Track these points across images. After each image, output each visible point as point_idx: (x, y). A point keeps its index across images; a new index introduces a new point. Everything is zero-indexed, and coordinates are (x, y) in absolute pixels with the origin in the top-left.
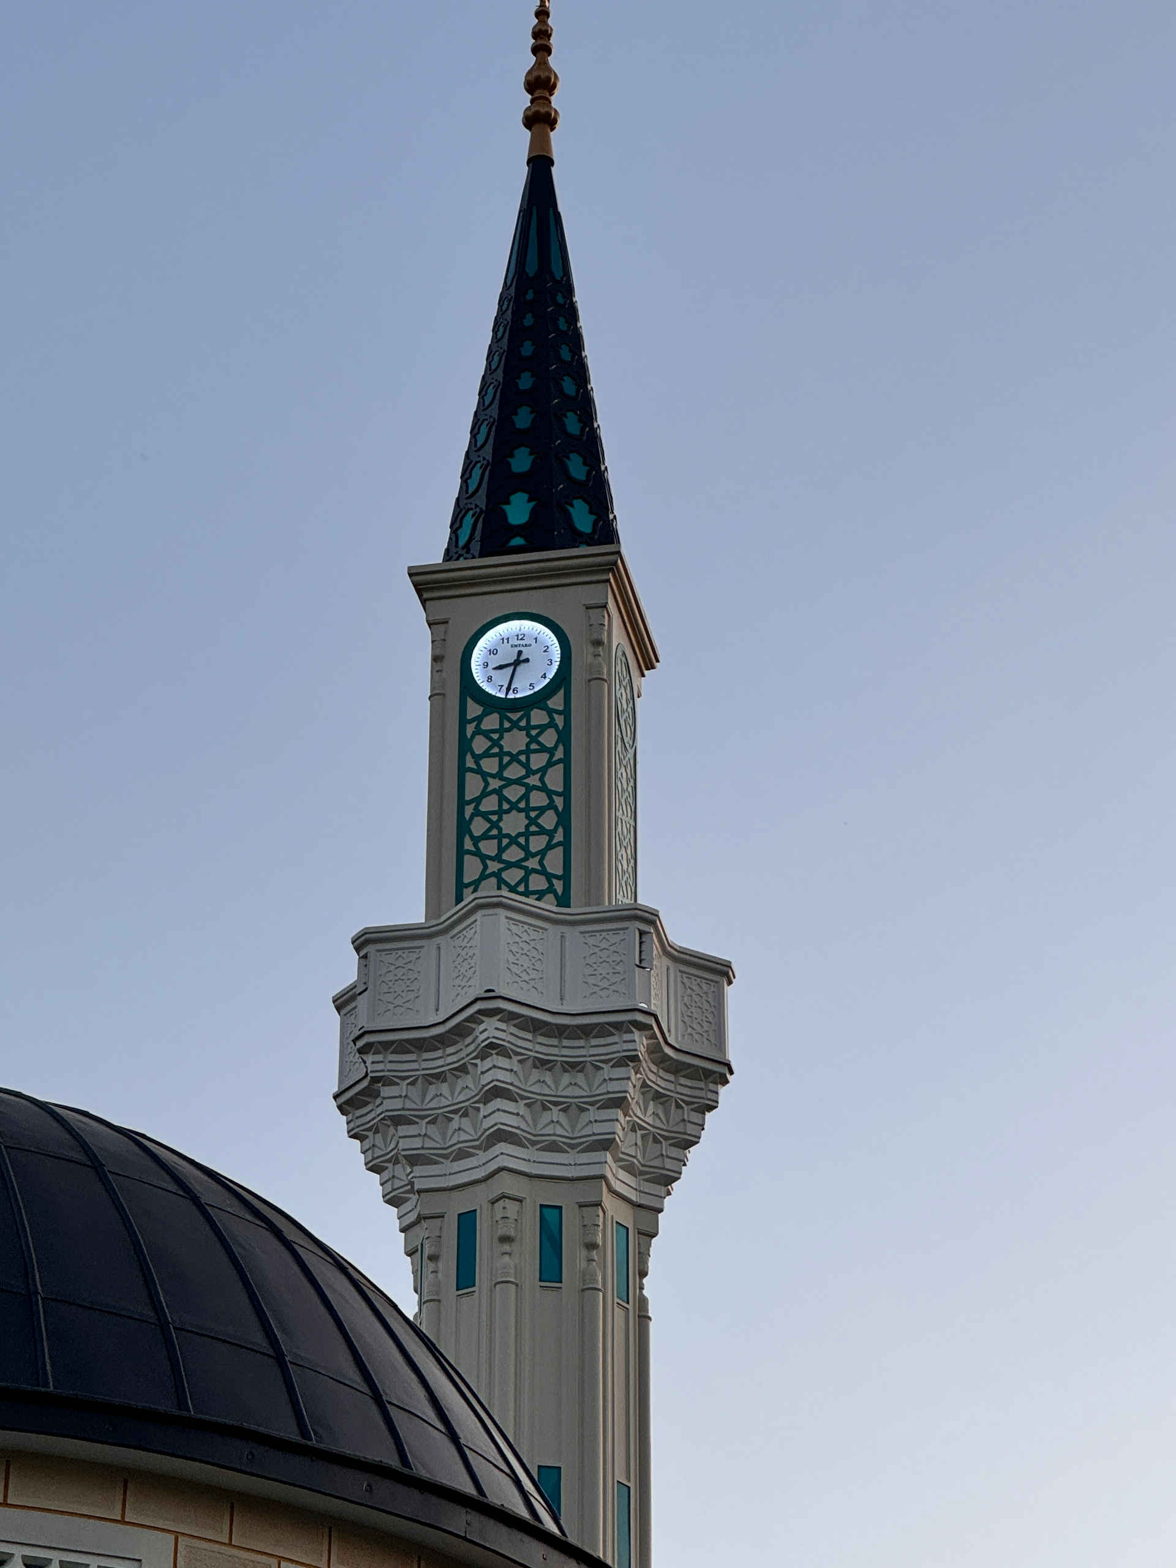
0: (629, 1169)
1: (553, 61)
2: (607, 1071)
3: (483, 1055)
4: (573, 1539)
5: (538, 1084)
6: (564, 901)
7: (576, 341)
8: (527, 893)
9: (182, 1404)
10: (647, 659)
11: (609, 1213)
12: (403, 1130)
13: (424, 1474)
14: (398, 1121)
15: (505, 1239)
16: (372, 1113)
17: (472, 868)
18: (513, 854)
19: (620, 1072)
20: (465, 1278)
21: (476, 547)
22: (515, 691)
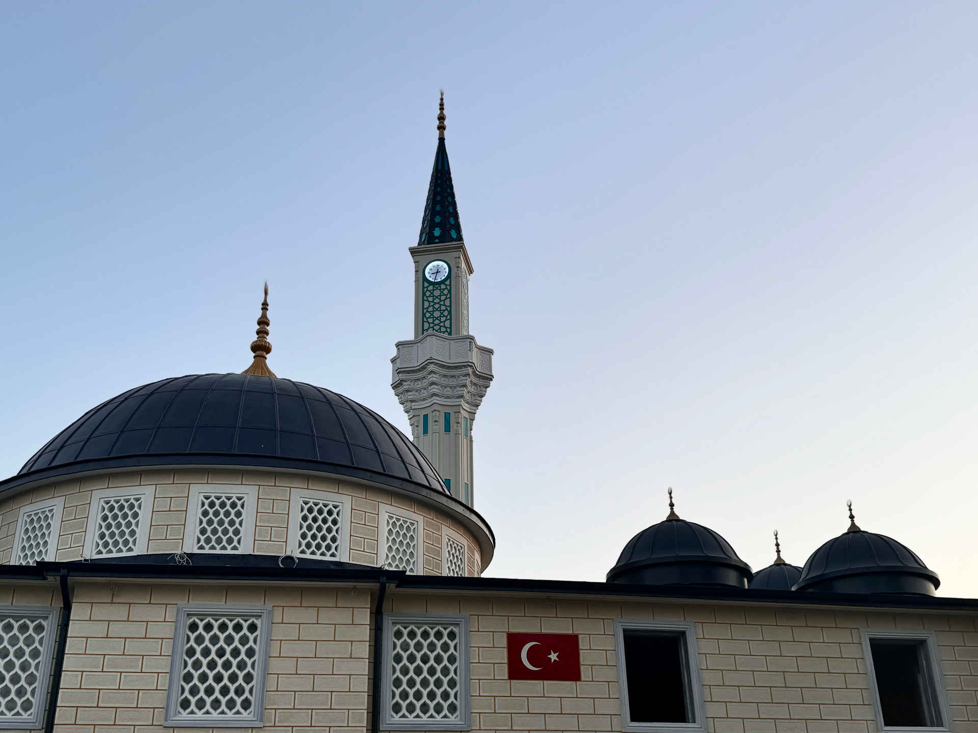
0: (468, 403)
1: (445, 112)
2: (462, 378)
3: (430, 374)
4: (454, 496)
5: (444, 381)
6: (450, 334)
7: (451, 187)
8: (440, 332)
9: (353, 464)
10: (471, 271)
11: (463, 414)
12: (409, 393)
13: (415, 480)
14: (407, 391)
15: (435, 421)
16: (400, 389)
17: (426, 326)
18: (437, 322)
19: (464, 378)
20: (426, 431)
21: (426, 242)
22: (437, 279)
